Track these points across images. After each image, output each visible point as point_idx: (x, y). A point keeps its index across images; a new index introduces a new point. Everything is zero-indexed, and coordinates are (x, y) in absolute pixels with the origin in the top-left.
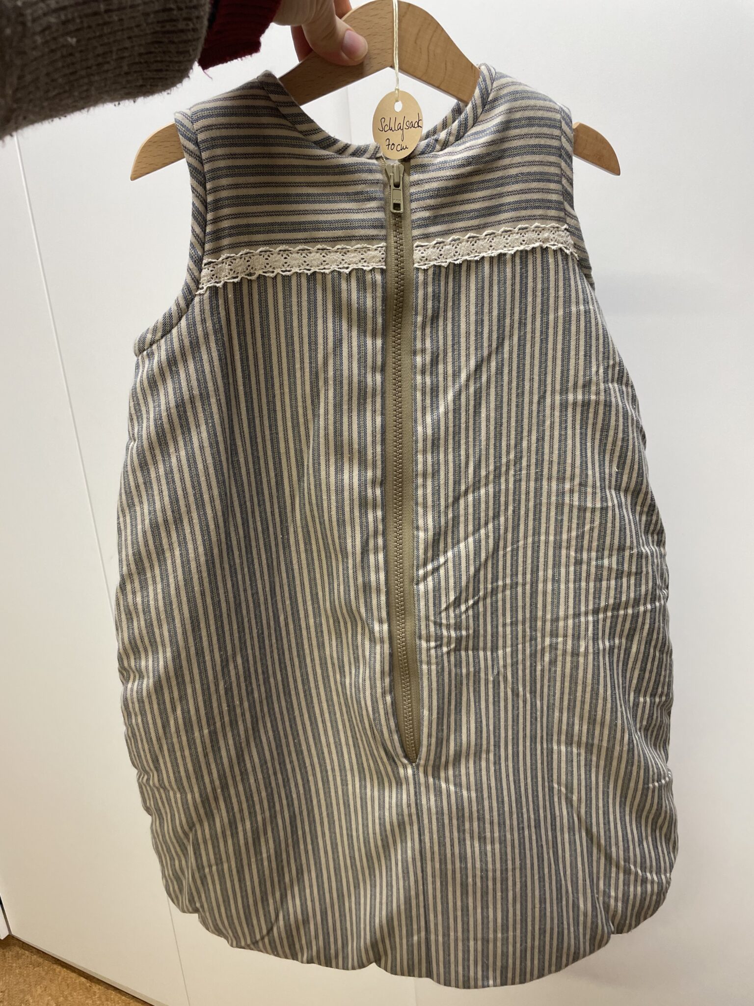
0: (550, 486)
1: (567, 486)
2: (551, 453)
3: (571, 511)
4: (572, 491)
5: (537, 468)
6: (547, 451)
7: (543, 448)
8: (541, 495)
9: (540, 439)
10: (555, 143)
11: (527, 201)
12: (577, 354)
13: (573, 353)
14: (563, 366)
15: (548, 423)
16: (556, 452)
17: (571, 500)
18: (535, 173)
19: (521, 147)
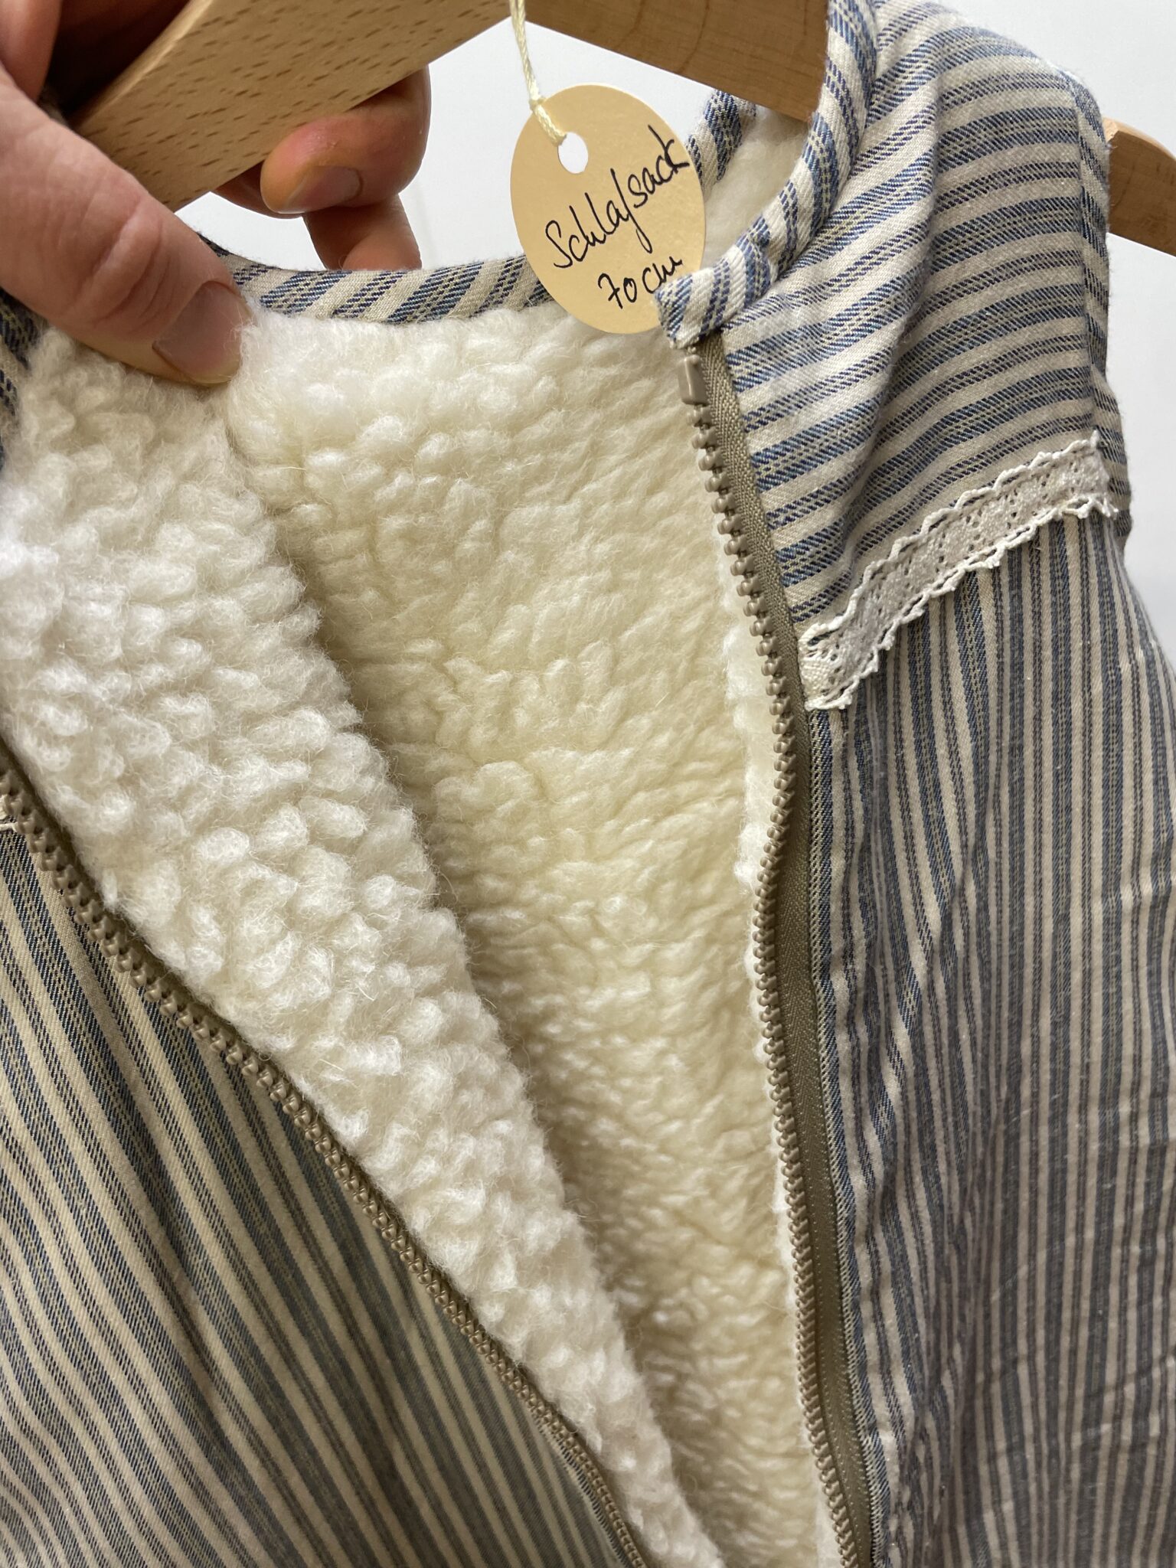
0: (1084, 1122)
1: (1125, 1109)
2: (1086, 1044)
3: (1133, 1161)
4: (1134, 1118)
5: (1053, 1092)
6: (1075, 1044)
7: (1067, 1041)
8: (1065, 1151)
9: (1061, 1022)
10: (1066, 189)
11: (1013, 391)
12: (1138, 784)
13: (1128, 782)
14: (1106, 825)
15: (1077, 977)
16: (1097, 1039)
17: (1134, 1138)
18: (1024, 299)
19: (986, 220)
